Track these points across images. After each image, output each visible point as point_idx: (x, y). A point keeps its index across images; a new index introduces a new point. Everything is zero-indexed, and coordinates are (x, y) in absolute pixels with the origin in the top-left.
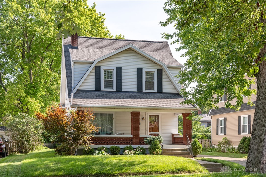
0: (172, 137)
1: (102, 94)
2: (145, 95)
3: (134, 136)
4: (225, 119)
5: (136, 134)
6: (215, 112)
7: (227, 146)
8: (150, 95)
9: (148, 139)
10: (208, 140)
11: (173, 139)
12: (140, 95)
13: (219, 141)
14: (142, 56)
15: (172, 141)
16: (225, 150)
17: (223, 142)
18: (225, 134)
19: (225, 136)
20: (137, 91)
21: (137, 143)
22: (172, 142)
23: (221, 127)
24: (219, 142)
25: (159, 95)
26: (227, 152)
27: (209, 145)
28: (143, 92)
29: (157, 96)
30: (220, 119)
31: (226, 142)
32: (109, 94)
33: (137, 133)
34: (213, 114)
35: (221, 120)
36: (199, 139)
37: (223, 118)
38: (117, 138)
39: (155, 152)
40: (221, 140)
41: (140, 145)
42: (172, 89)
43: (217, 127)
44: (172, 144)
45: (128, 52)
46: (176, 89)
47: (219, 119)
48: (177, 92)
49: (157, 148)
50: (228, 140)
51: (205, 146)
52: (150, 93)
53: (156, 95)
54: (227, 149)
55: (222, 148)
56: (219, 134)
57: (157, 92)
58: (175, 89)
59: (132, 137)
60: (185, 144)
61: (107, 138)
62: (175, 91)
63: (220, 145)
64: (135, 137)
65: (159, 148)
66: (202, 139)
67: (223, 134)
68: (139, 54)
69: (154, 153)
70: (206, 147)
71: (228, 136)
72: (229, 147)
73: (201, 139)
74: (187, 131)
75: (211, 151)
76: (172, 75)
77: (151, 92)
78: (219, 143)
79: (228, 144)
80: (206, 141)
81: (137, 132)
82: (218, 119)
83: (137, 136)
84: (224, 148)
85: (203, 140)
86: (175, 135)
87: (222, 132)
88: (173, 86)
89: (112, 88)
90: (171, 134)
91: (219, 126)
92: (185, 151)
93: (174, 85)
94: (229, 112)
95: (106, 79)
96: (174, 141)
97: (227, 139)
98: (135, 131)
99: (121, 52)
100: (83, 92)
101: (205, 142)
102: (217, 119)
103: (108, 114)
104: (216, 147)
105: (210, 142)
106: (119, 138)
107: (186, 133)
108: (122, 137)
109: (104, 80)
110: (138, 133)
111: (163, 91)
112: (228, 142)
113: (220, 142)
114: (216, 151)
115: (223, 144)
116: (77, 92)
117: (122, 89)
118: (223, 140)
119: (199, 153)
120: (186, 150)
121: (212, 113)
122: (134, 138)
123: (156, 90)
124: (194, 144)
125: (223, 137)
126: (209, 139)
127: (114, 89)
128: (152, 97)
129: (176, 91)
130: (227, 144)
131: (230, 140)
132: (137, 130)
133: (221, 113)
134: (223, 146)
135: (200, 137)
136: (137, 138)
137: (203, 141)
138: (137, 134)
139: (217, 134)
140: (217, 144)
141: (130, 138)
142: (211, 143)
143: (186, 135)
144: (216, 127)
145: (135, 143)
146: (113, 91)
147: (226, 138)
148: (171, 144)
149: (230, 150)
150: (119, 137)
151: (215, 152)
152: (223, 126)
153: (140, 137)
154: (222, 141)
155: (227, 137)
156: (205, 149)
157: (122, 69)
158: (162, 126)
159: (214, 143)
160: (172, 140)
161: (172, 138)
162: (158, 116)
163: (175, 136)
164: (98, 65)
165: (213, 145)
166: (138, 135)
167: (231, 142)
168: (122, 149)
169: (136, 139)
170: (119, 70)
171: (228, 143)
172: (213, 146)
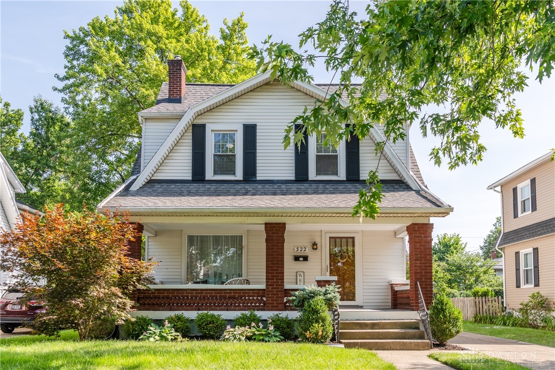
0: (390, 290)
1: (208, 186)
2: (314, 186)
3: (269, 288)
4: (536, 250)
5: (274, 282)
6: (512, 237)
7: (543, 312)
8: (327, 186)
9: (297, 293)
10: (497, 300)
11: (392, 295)
12: (301, 187)
13: (521, 301)
14: (307, 96)
15: (390, 301)
16: (539, 321)
17: (530, 303)
18: (537, 284)
19: (537, 289)
20: (293, 178)
21: (278, 307)
22: (390, 304)
23: (527, 270)
24: (522, 304)
25: (350, 186)
26: (543, 327)
27: (500, 309)
28: (309, 179)
29: (346, 187)
30: (523, 252)
31: (539, 303)
32: (225, 187)
33: (276, 279)
34: (507, 243)
35: (526, 255)
36: (477, 298)
37: (530, 250)
38: (225, 293)
39: (310, 333)
40: (526, 300)
41: (280, 312)
42: (385, 171)
43: (518, 270)
44: (390, 307)
45: (273, 87)
46: (395, 171)
47: (521, 252)
48: (398, 178)
49: (317, 322)
50: (545, 298)
51: (491, 311)
52: (328, 182)
53: (343, 187)
54: (542, 320)
55: (531, 317)
56: (523, 286)
57: (345, 179)
58: (393, 171)
59: (264, 290)
60: (413, 310)
61: (199, 293)
62: (393, 177)
63: (525, 310)
64: (272, 288)
65: (323, 320)
66: (484, 298)
67: (532, 286)
68: (300, 91)
69: (308, 334)
70: (494, 314)
71: (543, 290)
72: (548, 315)
73: (482, 297)
74: (417, 273)
75: (505, 324)
76: (378, 131)
77: (331, 181)
78: (521, 307)
79: (544, 307)
80: (494, 302)
81: (279, 276)
82: (519, 252)
83: (278, 288)
84: (534, 317)
85: (487, 299)
86: (397, 284)
87: (529, 281)
88: (388, 164)
89: (234, 174)
90: (387, 284)
91: (522, 268)
92: (411, 328)
93: (388, 161)
94: (544, 233)
95: (219, 153)
96: (394, 300)
97: (541, 297)
98: (271, 273)
99: (255, 90)
100: (162, 184)
101: (490, 304)
102: (516, 253)
103: (231, 236)
104: (516, 314)
105: (503, 302)
106: (231, 293)
107: (416, 279)
108: (239, 290)
109: (214, 155)
110: (279, 279)
111: (361, 175)
112: (544, 303)
113: (525, 303)
114: (516, 324)
115: (533, 309)
116: (149, 185)
117: (258, 175)
118: (533, 298)
119: (452, 336)
120: (415, 326)
121: (504, 241)
122: (270, 291)
123: (342, 175)
124: (437, 309)
125: (532, 293)
126: (500, 297)
127: (239, 175)
128: (332, 189)
129: (395, 175)
130: (542, 307)
131: (549, 297)
132: (278, 270)
133: (524, 238)
134: (533, 312)
135: (478, 292)
136: (277, 291)
137: (487, 302)
138: (278, 282)
139: (518, 286)
140: (517, 308)
141: (259, 293)
142: (505, 306)
143: (416, 284)
144: (515, 269)
145: (272, 306)
146: (235, 181)
147: (538, 293)
148: (388, 307)
149: (551, 322)
150: (229, 290)
151: (513, 325)
152: (531, 267)
153: (286, 290)
154: (528, 301)
155: (541, 293)
156: (490, 318)
157: (258, 127)
158: (364, 264)
159: (511, 306)
160: (390, 297)
161: (390, 294)
162: (353, 238)
163: (396, 289)
164: (199, 121)
165: (508, 310)
166: (280, 285)
167: (552, 303)
168: (231, 320)
169: (275, 294)
170: (250, 131)
171: (544, 305)
172: (509, 313)
